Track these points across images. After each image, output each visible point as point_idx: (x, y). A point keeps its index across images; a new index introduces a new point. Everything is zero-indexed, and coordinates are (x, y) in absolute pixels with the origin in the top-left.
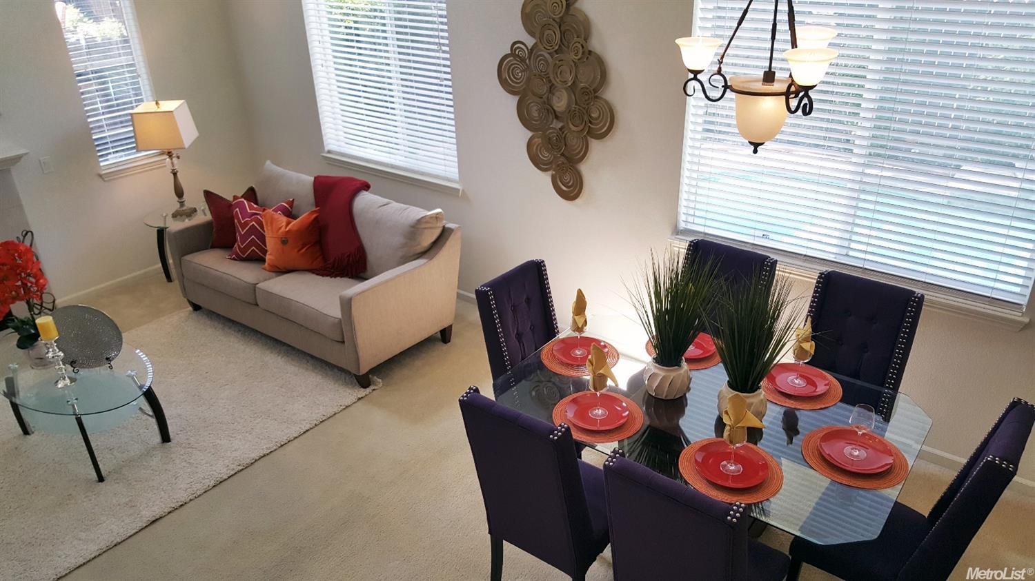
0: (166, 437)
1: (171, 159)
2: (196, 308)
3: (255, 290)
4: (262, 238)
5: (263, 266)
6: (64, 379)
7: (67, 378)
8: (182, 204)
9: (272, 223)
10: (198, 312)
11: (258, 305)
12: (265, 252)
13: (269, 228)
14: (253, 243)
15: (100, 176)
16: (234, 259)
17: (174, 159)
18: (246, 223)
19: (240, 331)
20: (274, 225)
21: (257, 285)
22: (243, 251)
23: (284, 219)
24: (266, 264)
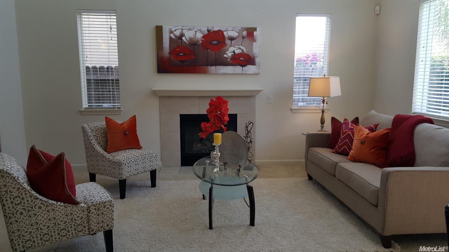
0: (252, 223)
1: (323, 104)
2: (310, 178)
3: (336, 166)
4: (352, 141)
5: (347, 157)
6: (217, 168)
7: (218, 168)
8: (322, 127)
9: (359, 132)
10: (310, 180)
11: (335, 176)
12: (350, 149)
13: (357, 134)
14: (346, 144)
15: (291, 110)
16: (334, 153)
17: (325, 104)
18: (346, 132)
19: (325, 193)
20: (360, 133)
21: (338, 164)
22: (340, 147)
23: (367, 131)
24: (349, 156)
